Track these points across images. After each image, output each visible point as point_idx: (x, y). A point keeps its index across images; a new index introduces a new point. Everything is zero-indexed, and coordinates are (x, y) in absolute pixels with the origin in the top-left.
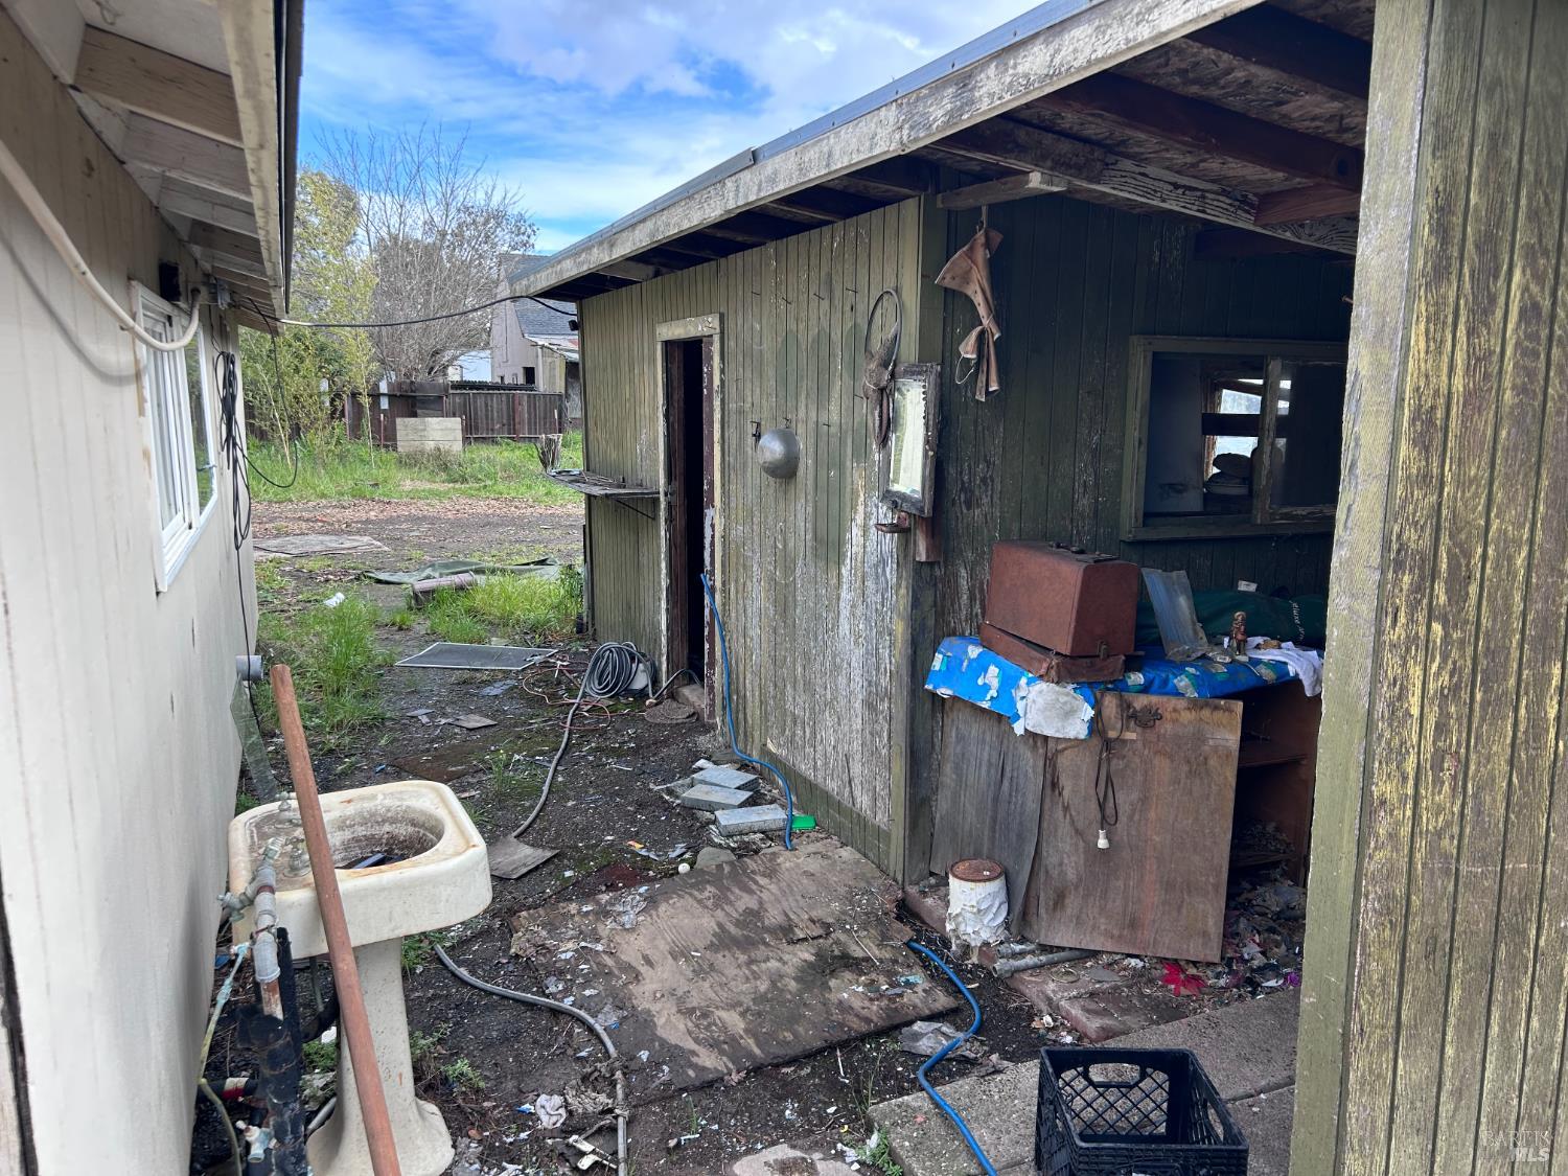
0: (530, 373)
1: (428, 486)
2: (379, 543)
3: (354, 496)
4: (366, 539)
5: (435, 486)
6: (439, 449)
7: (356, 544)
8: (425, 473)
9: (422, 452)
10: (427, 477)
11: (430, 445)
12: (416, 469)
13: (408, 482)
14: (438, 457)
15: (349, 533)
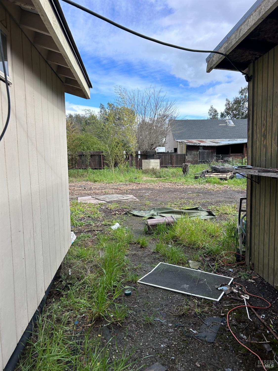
0: (176, 150)
1: (150, 179)
2: (135, 198)
3: (129, 182)
4: (131, 196)
5: (152, 179)
6: (153, 168)
7: (128, 198)
8: (149, 175)
9: (149, 169)
10: (150, 176)
11: (151, 167)
12: (147, 174)
13: (145, 177)
14: (153, 170)
15: (127, 194)
